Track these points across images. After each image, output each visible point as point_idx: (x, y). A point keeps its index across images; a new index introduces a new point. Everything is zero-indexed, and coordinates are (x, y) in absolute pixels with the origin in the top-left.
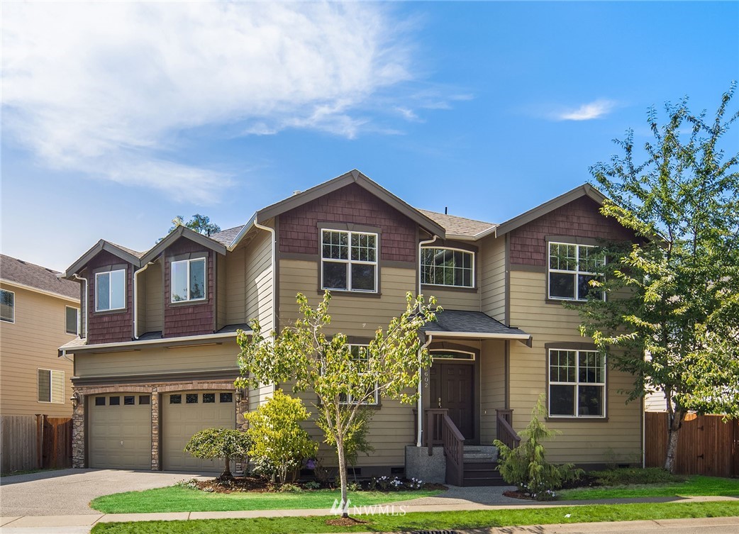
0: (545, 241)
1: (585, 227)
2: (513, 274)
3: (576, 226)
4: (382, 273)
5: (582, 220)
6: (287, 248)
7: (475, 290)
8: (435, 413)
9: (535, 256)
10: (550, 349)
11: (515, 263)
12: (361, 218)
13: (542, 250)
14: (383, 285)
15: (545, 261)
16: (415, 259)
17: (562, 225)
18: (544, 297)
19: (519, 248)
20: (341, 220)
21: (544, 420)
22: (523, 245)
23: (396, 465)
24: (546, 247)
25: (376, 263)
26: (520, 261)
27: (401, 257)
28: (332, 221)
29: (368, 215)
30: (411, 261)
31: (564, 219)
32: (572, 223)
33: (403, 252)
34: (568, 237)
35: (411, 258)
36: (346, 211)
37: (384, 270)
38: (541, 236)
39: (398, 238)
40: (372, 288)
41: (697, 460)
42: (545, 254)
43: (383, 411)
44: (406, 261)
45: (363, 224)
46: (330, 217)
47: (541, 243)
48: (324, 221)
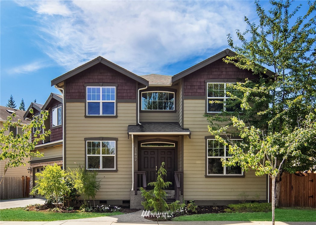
0: (205, 83)
1: (230, 73)
2: (185, 101)
3: (224, 73)
4: (118, 106)
5: (228, 70)
6: (70, 97)
7: (175, 112)
8: (139, 173)
9: (199, 91)
10: (208, 139)
11: (187, 95)
12: (107, 80)
13: (203, 87)
14: (118, 112)
15: (205, 93)
16: (135, 98)
17: (215, 73)
18: (204, 112)
19: (189, 87)
20: (97, 82)
21: (205, 177)
22: (191, 86)
23: (126, 199)
24: (205, 86)
25: (115, 101)
26: (190, 94)
27: (128, 97)
28: (92, 83)
29: (111, 78)
30: (134, 99)
31: (217, 70)
32: (222, 72)
33: (129, 95)
34: (220, 79)
35: (133, 97)
36: (100, 77)
37: (119, 104)
38: (202, 80)
39: (126, 88)
40: (113, 113)
41: (309, 199)
42: (205, 89)
43: (119, 173)
44: (131, 99)
45: (108, 83)
46: (91, 81)
47: (203, 84)
48: (88, 83)
